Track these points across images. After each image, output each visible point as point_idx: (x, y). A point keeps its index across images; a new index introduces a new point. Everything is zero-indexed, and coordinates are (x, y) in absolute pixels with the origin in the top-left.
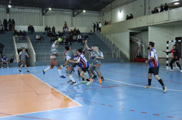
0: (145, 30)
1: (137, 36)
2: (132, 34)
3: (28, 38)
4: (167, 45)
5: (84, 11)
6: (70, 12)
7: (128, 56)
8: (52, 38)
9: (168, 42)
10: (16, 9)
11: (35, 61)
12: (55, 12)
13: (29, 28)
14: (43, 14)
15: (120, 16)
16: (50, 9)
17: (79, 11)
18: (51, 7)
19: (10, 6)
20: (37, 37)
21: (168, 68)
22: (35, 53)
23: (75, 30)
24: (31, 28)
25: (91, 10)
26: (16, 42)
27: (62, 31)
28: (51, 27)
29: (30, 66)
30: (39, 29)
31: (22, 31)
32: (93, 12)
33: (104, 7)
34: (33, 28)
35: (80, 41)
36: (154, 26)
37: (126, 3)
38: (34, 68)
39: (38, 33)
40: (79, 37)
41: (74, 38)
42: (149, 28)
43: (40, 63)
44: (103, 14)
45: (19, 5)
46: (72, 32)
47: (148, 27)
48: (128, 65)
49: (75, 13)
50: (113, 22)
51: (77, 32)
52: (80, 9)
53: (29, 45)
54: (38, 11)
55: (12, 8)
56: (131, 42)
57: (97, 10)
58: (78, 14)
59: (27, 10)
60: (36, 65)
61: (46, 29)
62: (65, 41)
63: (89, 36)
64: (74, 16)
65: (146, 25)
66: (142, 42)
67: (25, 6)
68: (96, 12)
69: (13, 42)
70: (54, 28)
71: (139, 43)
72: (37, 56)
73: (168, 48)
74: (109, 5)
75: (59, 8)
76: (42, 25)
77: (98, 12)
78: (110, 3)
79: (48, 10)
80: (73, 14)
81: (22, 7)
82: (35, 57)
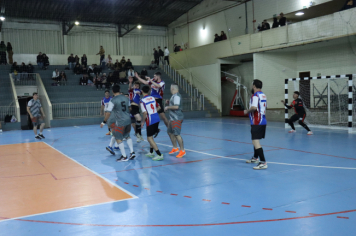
0: (247, 59)
1: (234, 70)
2: (224, 68)
3: (38, 76)
4: (286, 87)
5: (139, 27)
6: (114, 29)
7: (219, 105)
8: (82, 76)
9: (286, 81)
10: (15, 24)
11: (51, 117)
12: (86, 28)
13: (38, 57)
14: (65, 33)
15: (204, 34)
16: (77, 23)
17: (131, 27)
18: (79, 20)
20: (54, 75)
21: (287, 126)
22: (50, 105)
23: (123, 61)
24: (43, 59)
25: (155, 25)
26: (16, 84)
28: (80, 57)
30: (57, 59)
31: (27, 63)
32: (156, 28)
33: (175, 19)
34: (47, 58)
36: (263, 52)
37: (214, 12)
38: (49, 130)
39: (56, 68)
40: (131, 73)
41: (122, 75)
42: (255, 56)
43: (61, 120)
44: (174, 31)
45: (19, 17)
46: (117, 64)
47: (251, 54)
48: (219, 123)
49: (123, 31)
50: (191, 46)
51: (126, 65)
52: (129, 23)
53: (39, 90)
54: (56, 27)
55: (6, 21)
56: (224, 81)
57: (161, 25)
58: (128, 31)
59: (35, 26)
60: (54, 125)
61: (71, 59)
62: (104, 81)
63: (149, 71)
64: (120, 36)
65: (248, 51)
66: (242, 81)
67: (32, 18)
68: (160, 28)
69: (10, 85)
70: (84, 59)
71: (237, 83)
72: (54, 109)
73: (286, 91)
74: (184, 16)
75: (92, 21)
76: (62, 52)
77: (164, 28)
78: (186, 12)
79: (74, 25)
80: (120, 32)
81: (26, 20)
82: (51, 111)
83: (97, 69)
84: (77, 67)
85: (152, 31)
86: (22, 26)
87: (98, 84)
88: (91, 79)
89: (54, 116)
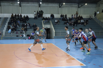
3: (51, 21)
5: (86, 4)
6: (77, 5)
8: (65, 22)
10: (44, 5)
11: (54, 35)
12: (67, 5)
14: (60, 7)
17: (83, 4)
18: (65, 3)
19: (41, 3)
20: (56, 21)
22: (54, 31)
24: (52, 16)
25: (91, 3)
26: (44, 24)
27: (71, 17)
28: (64, 15)
29: (51, 39)
30: (57, 16)
31: (47, 17)
32: (92, 4)
34: (54, 15)
35: (83, 23)
38: (54, 40)
39: (56, 19)
40: (82, 21)
41: (79, 21)
43: (57, 37)
44: (99, 5)
45: (46, 2)
49: (80, 6)
51: (81, 18)
52: (83, 3)
53: (51, 26)
54: (56, 5)
55: (42, 4)
58: (82, 6)
59: (50, 5)
60: (55, 38)
61: (62, 16)
62: (73, 24)
63: (89, 20)
64: (79, 7)
67: (49, 2)
68: (94, 4)
69: (42, 24)
70: (66, 16)
72: (55, 33)
75: (69, 3)
76: (58, 14)
77: (95, 4)
79: (63, 4)
80: (79, 6)
81: (48, 3)
82: (54, 33)
83: (70, 19)
84: (64, 19)
85: (91, 5)
86: (46, 5)
87: (70, 24)
88: (68, 23)
89: (55, 35)
